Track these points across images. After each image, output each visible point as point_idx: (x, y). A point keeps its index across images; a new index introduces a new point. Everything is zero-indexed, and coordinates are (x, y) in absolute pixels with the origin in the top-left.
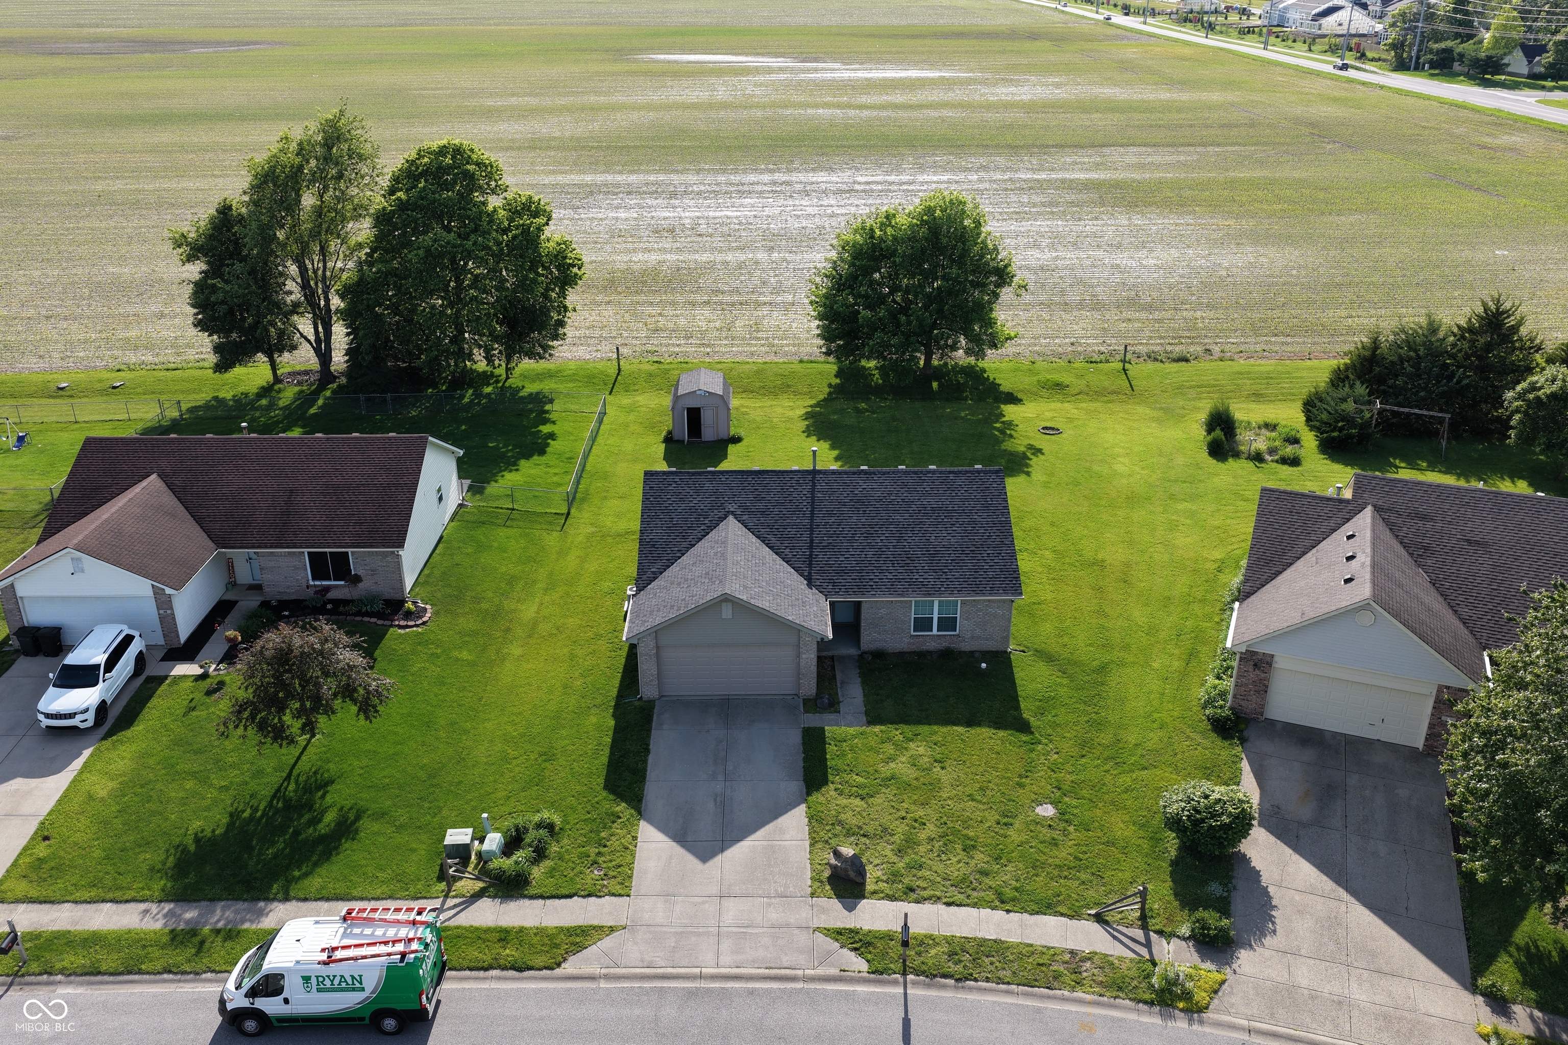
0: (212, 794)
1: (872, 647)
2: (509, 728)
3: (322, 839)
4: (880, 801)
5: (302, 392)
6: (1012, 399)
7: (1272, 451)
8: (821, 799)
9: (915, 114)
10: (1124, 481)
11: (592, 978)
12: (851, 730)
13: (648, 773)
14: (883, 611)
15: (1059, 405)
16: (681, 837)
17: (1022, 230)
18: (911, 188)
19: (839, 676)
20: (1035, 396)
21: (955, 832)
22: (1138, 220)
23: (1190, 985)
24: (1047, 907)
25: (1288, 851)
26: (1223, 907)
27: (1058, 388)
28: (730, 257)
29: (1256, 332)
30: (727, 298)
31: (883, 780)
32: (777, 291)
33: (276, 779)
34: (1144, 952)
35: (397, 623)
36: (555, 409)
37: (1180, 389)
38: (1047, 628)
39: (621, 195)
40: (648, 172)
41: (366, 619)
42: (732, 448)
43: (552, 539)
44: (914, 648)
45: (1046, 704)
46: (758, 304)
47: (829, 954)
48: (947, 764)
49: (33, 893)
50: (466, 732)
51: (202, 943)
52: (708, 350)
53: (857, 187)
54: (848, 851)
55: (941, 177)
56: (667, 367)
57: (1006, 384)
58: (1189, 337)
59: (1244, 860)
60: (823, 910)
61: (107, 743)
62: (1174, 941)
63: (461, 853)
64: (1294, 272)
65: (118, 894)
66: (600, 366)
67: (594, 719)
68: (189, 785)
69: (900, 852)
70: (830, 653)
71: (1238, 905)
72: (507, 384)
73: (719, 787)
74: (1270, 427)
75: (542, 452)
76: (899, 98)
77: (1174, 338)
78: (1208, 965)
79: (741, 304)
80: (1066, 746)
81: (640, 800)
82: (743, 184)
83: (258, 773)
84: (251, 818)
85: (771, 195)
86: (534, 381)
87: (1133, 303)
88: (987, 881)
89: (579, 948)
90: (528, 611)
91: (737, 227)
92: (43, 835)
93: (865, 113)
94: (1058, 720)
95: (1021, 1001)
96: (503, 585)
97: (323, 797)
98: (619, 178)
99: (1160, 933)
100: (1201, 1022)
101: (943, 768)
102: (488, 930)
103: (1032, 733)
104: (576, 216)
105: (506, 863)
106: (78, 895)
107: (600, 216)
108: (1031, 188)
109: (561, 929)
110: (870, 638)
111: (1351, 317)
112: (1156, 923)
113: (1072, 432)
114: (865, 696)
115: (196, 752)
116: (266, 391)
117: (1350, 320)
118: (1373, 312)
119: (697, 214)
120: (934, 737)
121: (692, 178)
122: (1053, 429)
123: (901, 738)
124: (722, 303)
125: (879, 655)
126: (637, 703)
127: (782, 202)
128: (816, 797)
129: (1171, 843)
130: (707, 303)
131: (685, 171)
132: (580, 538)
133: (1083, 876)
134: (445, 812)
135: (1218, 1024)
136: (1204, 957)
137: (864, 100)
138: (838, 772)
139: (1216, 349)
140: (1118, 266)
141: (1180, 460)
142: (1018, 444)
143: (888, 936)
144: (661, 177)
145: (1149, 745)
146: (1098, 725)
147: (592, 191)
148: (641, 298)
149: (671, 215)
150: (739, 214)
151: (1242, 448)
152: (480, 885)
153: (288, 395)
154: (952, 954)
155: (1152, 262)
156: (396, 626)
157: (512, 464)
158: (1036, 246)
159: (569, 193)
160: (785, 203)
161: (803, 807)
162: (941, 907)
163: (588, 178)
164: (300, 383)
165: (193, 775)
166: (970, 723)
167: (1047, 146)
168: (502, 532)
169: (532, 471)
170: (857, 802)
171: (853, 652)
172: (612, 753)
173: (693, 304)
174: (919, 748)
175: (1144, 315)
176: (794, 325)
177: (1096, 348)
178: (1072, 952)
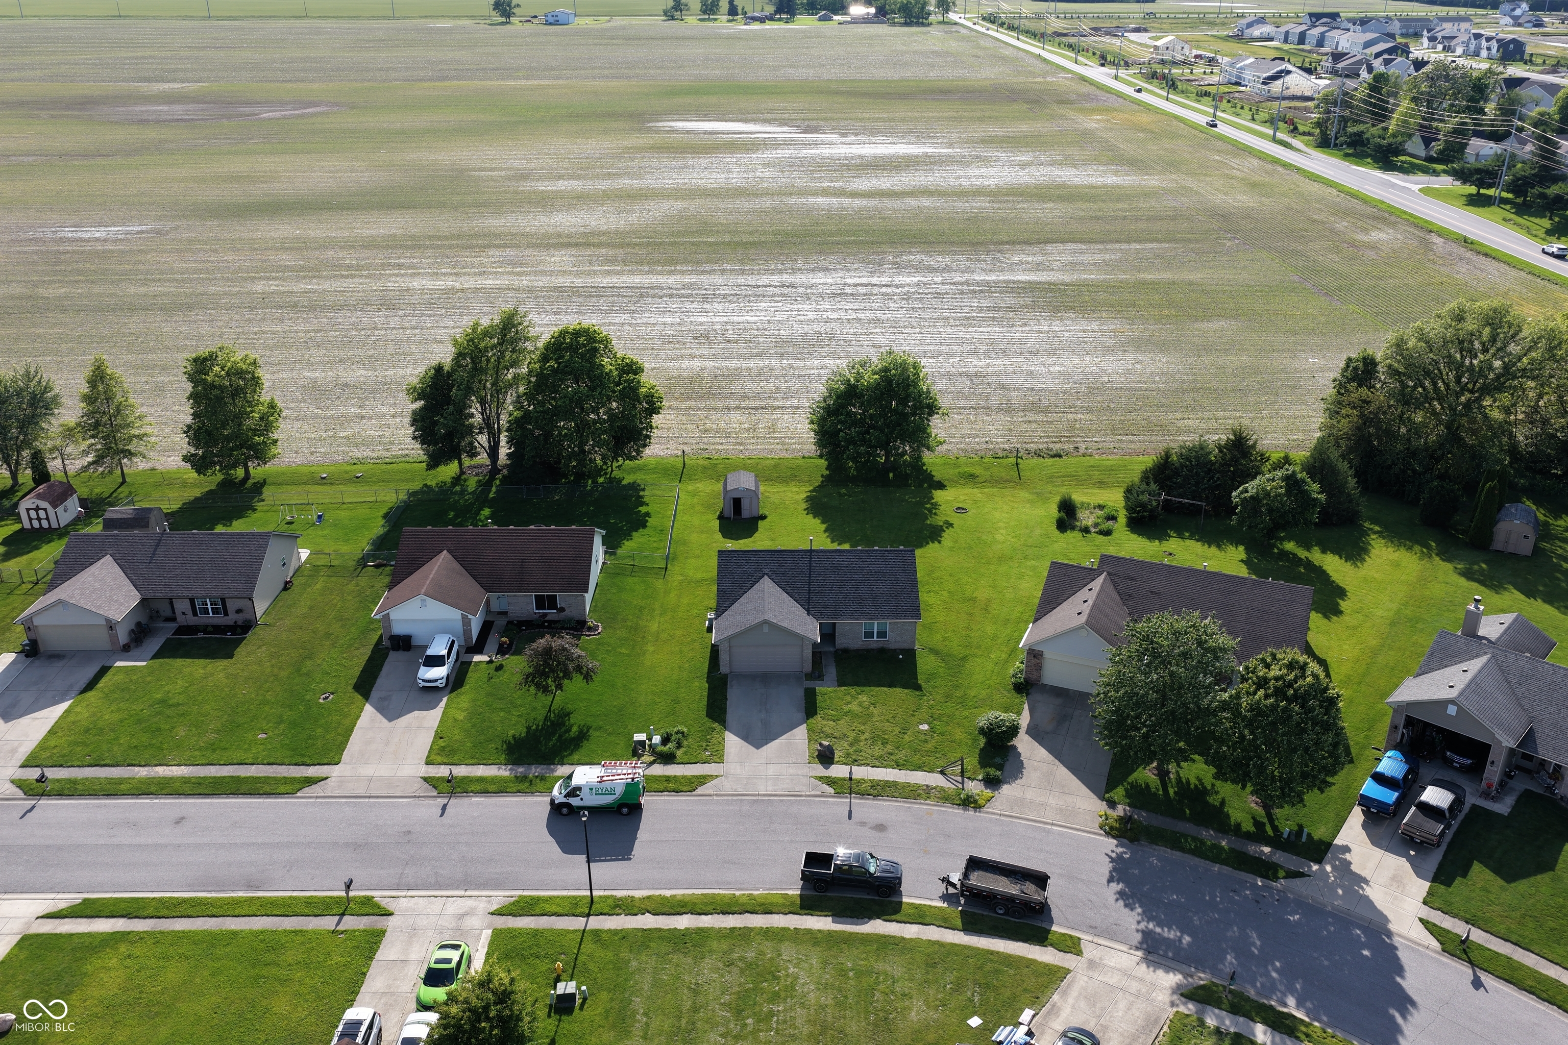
0: (514, 719)
1: (842, 647)
2: (654, 688)
3: (573, 739)
4: (843, 722)
5: (480, 481)
6: (941, 486)
7: (1096, 525)
8: (814, 722)
9: (898, 204)
10: (999, 546)
11: (710, 795)
12: (830, 689)
13: (727, 709)
14: (848, 628)
15: (970, 490)
16: (746, 738)
17: (968, 336)
18: (889, 291)
19: (823, 663)
20: (955, 483)
21: (878, 736)
22: (1057, 326)
23: (977, 798)
24: (919, 768)
25: (1037, 744)
26: (1000, 767)
27: (971, 478)
28: (751, 364)
29: (1114, 431)
30: (752, 403)
31: (845, 713)
32: (786, 397)
33: (544, 712)
34: (960, 786)
36: (647, 495)
37: (1051, 478)
38: (938, 636)
39: (665, 299)
40: (683, 273)
42: (761, 524)
43: (659, 583)
44: (864, 647)
45: (931, 676)
46: (775, 408)
47: (817, 786)
48: (877, 705)
49: (446, 761)
50: (633, 690)
51: (531, 781)
52: (741, 448)
53: (848, 290)
54: (826, 743)
55: (913, 279)
56: (715, 462)
57: (937, 476)
58: (1067, 437)
59: (1014, 748)
60: (814, 769)
61: (453, 695)
62: (975, 782)
63: (642, 743)
64: (1157, 378)
65: (485, 762)
66: (671, 461)
67: (697, 684)
68: (502, 714)
69: (851, 745)
70: (819, 648)
71: (1007, 767)
72: (613, 476)
73: (763, 716)
74: (1101, 507)
75: (644, 526)
76: (885, 182)
77: (1057, 437)
78: (988, 790)
79: (762, 408)
80: (938, 697)
81: (725, 722)
82: (758, 287)
83: (534, 709)
84: (537, 729)
85: (779, 299)
86: (630, 473)
87: (1034, 407)
88: (892, 757)
89: (703, 784)
90: (654, 627)
91: (756, 333)
92: (439, 736)
93: (858, 202)
94: (936, 684)
95: (902, 804)
96: (637, 611)
97: (569, 720)
98: (661, 280)
99: (969, 778)
100: (980, 812)
101: (875, 707)
102: (660, 776)
103: (922, 691)
104: (634, 321)
105: (665, 749)
106: (466, 762)
107: (652, 320)
108: (981, 292)
109: (694, 776)
110: (842, 642)
111: (1184, 419)
112: (967, 774)
113: (974, 511)
114: (837, 672)
115: (500, 699)
116: (457, 480)
117: (1182, 421)
118: (1200, 414)
119: (725, 319)
120: (872, 693)
121: (718, 280)
122: (962, 509)
123: (855, 693)
124: (748, 408)
125: (846, 651)
126: (719, 676)
127: (789, 307)
128: (811, 720)
129: (982, 741)
130: (738, 407)
131: (711, 272)
132: (676, 583)
133: (937, 755)
134: (630, 727)
135: (987, 813)
136: (986, 787)
137: (856, 185)
138: (822, 709)
139: (1083, 446)
140: (1032, 372)
141: (1038, 532)
142: (939, 520)
143: (844, 779)
144: (694, 278)
145: (981, 697)
146: (956, 687)
147: (642, 293)
148: (692, 403)
149: (705, 319)
150: (756, 319)
151: (1078, 524)
152: (652, 758)
153: (472, 483)
154: (872, 787)
155: (1057, 368)
156: (586, 634)
157: (628, 536)
158: (975, 353)
159: (625, 297)
160: (792, 307)
161: (805, 725)
162: (869, 768)
163: (637, 280)
164: (477, 475)
165: (502, 710)
166: (890, 686)
167: (1002, 243)
168: (630, 580)
169: (641, 540)
170: (832, 723)
171: (832, 649)
172: (708, 700)
173: (728, 408)
174: (864, 698)
175: (1040, 417)
176: (799, 426)
177: (1002, 446)
178: (927, 786)
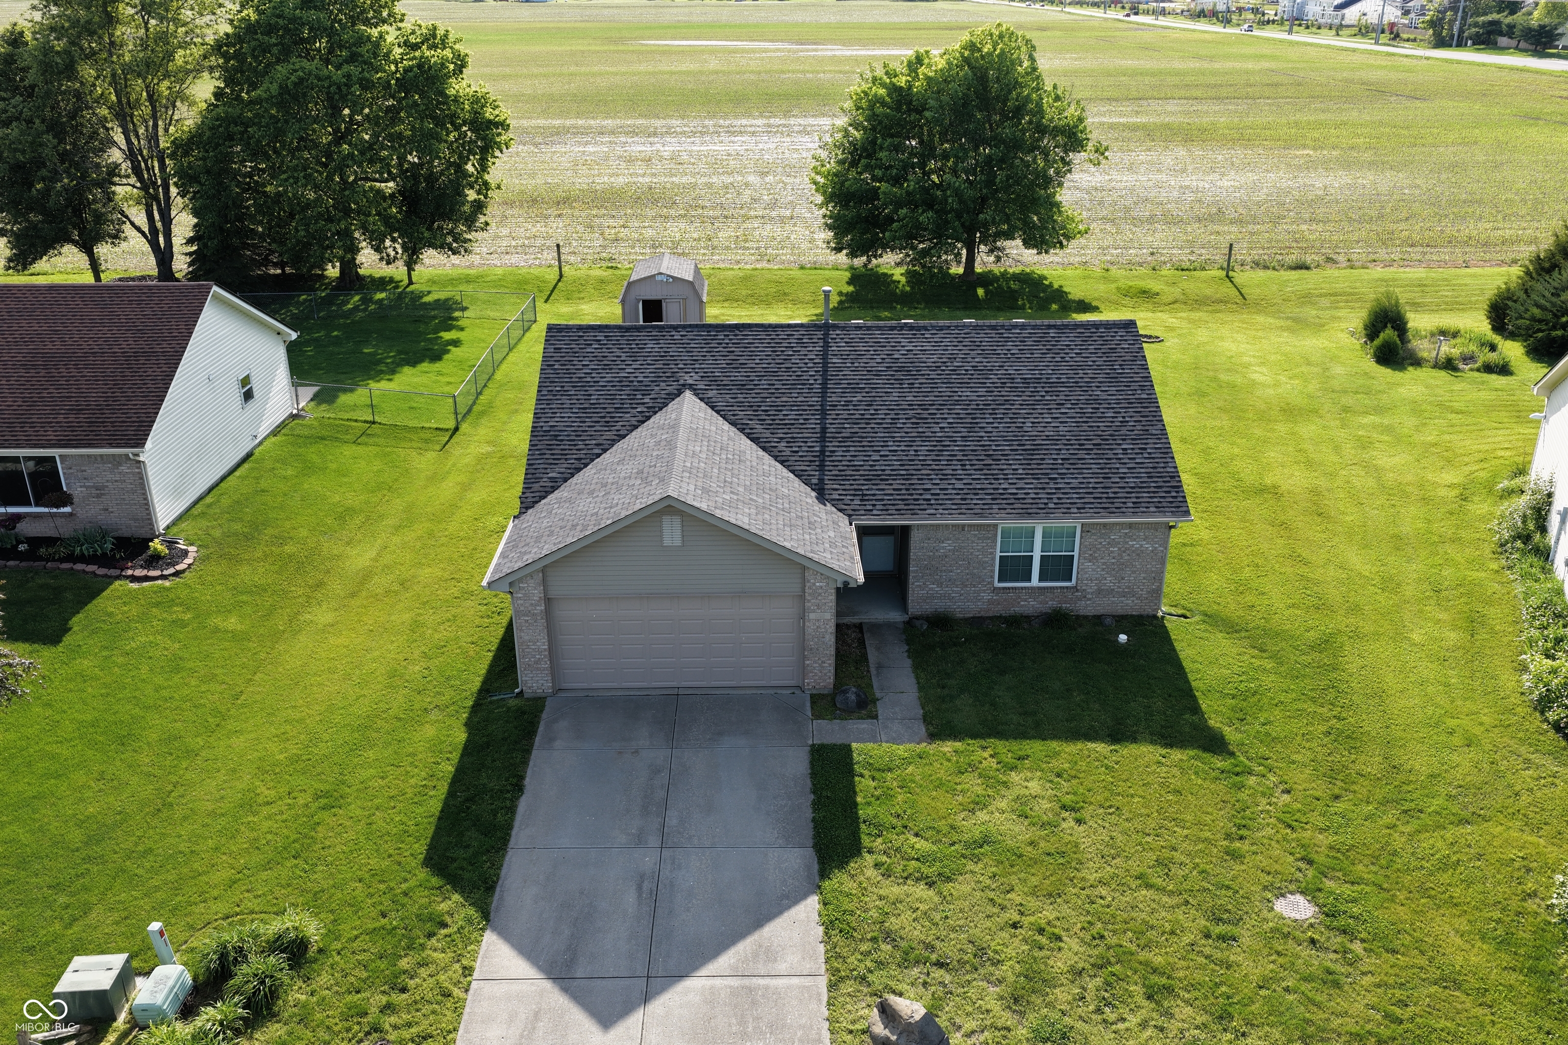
1: (927, 608)
4: (966, 889)
8: (850, 886)
12: (901, 750)
13: (514, 833)
14: (947, 545)
15: (1150, 315)
16: (564, 967)
19: (873, 656)
21: (1124, 956)
28: (714, 180)
31: (967, 845)
35: (130, 572)
36: (468, 316)
41: (79, 567)
43: (424, 461)
44: (1002, 609)
48: (1086, 814)
50: (193, 753)
63: (92, 1009)
66: (536, 272)
69: (1015, 1002)
70: (855, 620)
73: (648, 860)
74: (1448, 334)
80: (1300, 778)
81: (491, 889)
82: (733, 127)
85: (765, 134)
90: (362, 557)
91: (725, 157)
94: (1275, 730)
96: (330, 520)
101: (1079, 822)
103: (1232, 754)
110: (925, 593)
113: (1177, 340)
114: (921, 688)
119: (679, 148)
120: (1054, 763)
123: (993, 763)
124: (701, 217)
125: (941, 620)
126: (512, 703)
127: (778, 139)
128: (840, 881)
130: (684, 217)
132: (468, 461)
138: (880, 829)
139: (1340, 258)
141: (1339, 370)
145: (1458, 776)
146: (1351, 740)
148: (601, 212)
150: (727, 148)
151: (1423, 356)
156: (127, 577)
160: (782, 140)
161: (813, 902)
166: (1117, 736)
168: (349, 451)
169: (416, 380)
170: (921, 891)
171: (895, 616)
172: (451, 794)
173: (665, 217)
174: (1029, 783)
176: (795, 236)
